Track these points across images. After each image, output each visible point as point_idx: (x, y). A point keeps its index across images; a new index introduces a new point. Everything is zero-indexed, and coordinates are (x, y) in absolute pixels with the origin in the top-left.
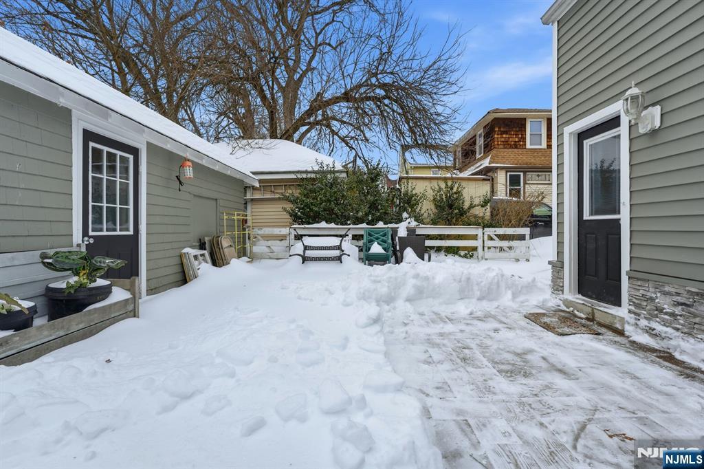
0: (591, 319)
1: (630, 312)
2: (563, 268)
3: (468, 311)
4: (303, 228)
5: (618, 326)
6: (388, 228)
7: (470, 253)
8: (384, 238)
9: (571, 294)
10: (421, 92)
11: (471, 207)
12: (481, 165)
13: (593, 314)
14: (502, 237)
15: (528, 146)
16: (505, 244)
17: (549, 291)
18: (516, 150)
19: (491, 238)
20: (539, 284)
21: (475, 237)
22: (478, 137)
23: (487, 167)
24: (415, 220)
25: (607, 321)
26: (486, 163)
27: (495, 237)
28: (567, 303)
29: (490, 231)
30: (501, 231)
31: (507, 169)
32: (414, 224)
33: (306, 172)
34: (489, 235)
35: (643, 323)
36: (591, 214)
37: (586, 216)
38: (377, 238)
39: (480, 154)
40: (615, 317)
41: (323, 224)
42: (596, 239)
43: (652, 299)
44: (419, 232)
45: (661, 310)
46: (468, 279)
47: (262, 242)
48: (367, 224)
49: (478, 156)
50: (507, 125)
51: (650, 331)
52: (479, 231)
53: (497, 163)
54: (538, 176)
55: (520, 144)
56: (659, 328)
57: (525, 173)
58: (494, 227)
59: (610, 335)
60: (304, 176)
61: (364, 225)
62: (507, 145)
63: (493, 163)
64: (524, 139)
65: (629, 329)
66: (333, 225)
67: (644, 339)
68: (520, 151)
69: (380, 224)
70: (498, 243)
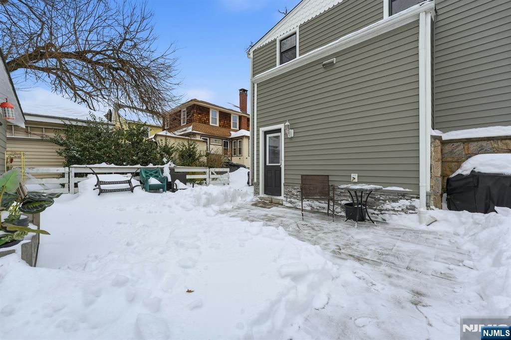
0: (271, 202)
1: (284, 197)
2: (259, 184)
3: (231, 207)
4: (84, 168)
5: (281, 203)
6: (158, 168)
7: (201, 182)
8: (157, 174)
9: (262, 195)
10: (150, 74)
11: (201, 156)
12: (186, 130)
13: (272, 200)
14: (218, 173)
15: (211, 124)
16: (219, 176)
17: (252, 195)
18: (205, 125)
19: (212, 174)
20: (249, 193)
21: (204, 173)
22: (182, 112)
23: (191, 132)
24: (173, 163)
25: (277, 202)
26: (190, 129)
27: (215, 173)
28: (261, 198)
29: (212, 170)
30: (217, 170)
31: (202, 135)
32: (173, 165)
33: (77, 120)
34: (212, 172)
35: (289, 200)
36: (269, 163)
37: (268, 164)
38: (151, 175)
39: (183, 123)
40: (279, 200)
41: (104, 165)
42: (271, 173)
43: (291, 191)
44: (176, 170)
45: (293, 194)
46: (226, 193)
47: (34, 180)
48: (141, 165)
49: (182, 124)
50: (200, 110)
51: (291, 202)
52: (207, 170)
53: (197, 131)
54: (216, 141)
55: (206, 122)
56: (293, 200)
57: (210, 138)
58: (214, 168)
59: (280, 206)
60: (74, 123)
61: (139, 166)
62: (200, 121)
63: (194, 130)
64: (208, 119)
65: (284, 203)
66: (113, 165)
67: (289, 205)
68: (207, 126)
69: (151, 166)
70: (215, 176)
